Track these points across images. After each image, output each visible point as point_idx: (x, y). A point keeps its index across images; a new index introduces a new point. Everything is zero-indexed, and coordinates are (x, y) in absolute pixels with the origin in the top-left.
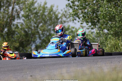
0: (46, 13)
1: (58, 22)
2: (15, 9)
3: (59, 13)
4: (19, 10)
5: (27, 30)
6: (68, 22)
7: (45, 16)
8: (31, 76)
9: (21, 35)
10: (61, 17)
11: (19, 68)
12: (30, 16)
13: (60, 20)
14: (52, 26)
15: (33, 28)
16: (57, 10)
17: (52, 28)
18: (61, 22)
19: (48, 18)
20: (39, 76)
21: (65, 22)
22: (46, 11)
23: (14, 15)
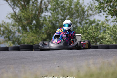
0: (73, 6)
1: (85, 15)
2: (43, 2)
3: (85, 6)
4: (47, 3)
5: (54, 22)
6: (94, 15)
7: (72, 9)
8: (58, 67)
9: (48, 27)
10: (87, 10)
11: (47, 58)
12: (57, 9)
13: (86, 13)
14: (79, 19)
15: (60, 21)
16: (83, 3)
17: (79, 21)
18: (88, 15)
19: (74, 11)
20: (66, 67)
21: (91, 15)
22: (73, 4)
23: (42, 8)
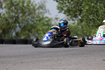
3: (36, 5)
6: (44, 13)
10: (38, 8)
12: (12, 7)
13: (37, 11)
17: (31, 18)
